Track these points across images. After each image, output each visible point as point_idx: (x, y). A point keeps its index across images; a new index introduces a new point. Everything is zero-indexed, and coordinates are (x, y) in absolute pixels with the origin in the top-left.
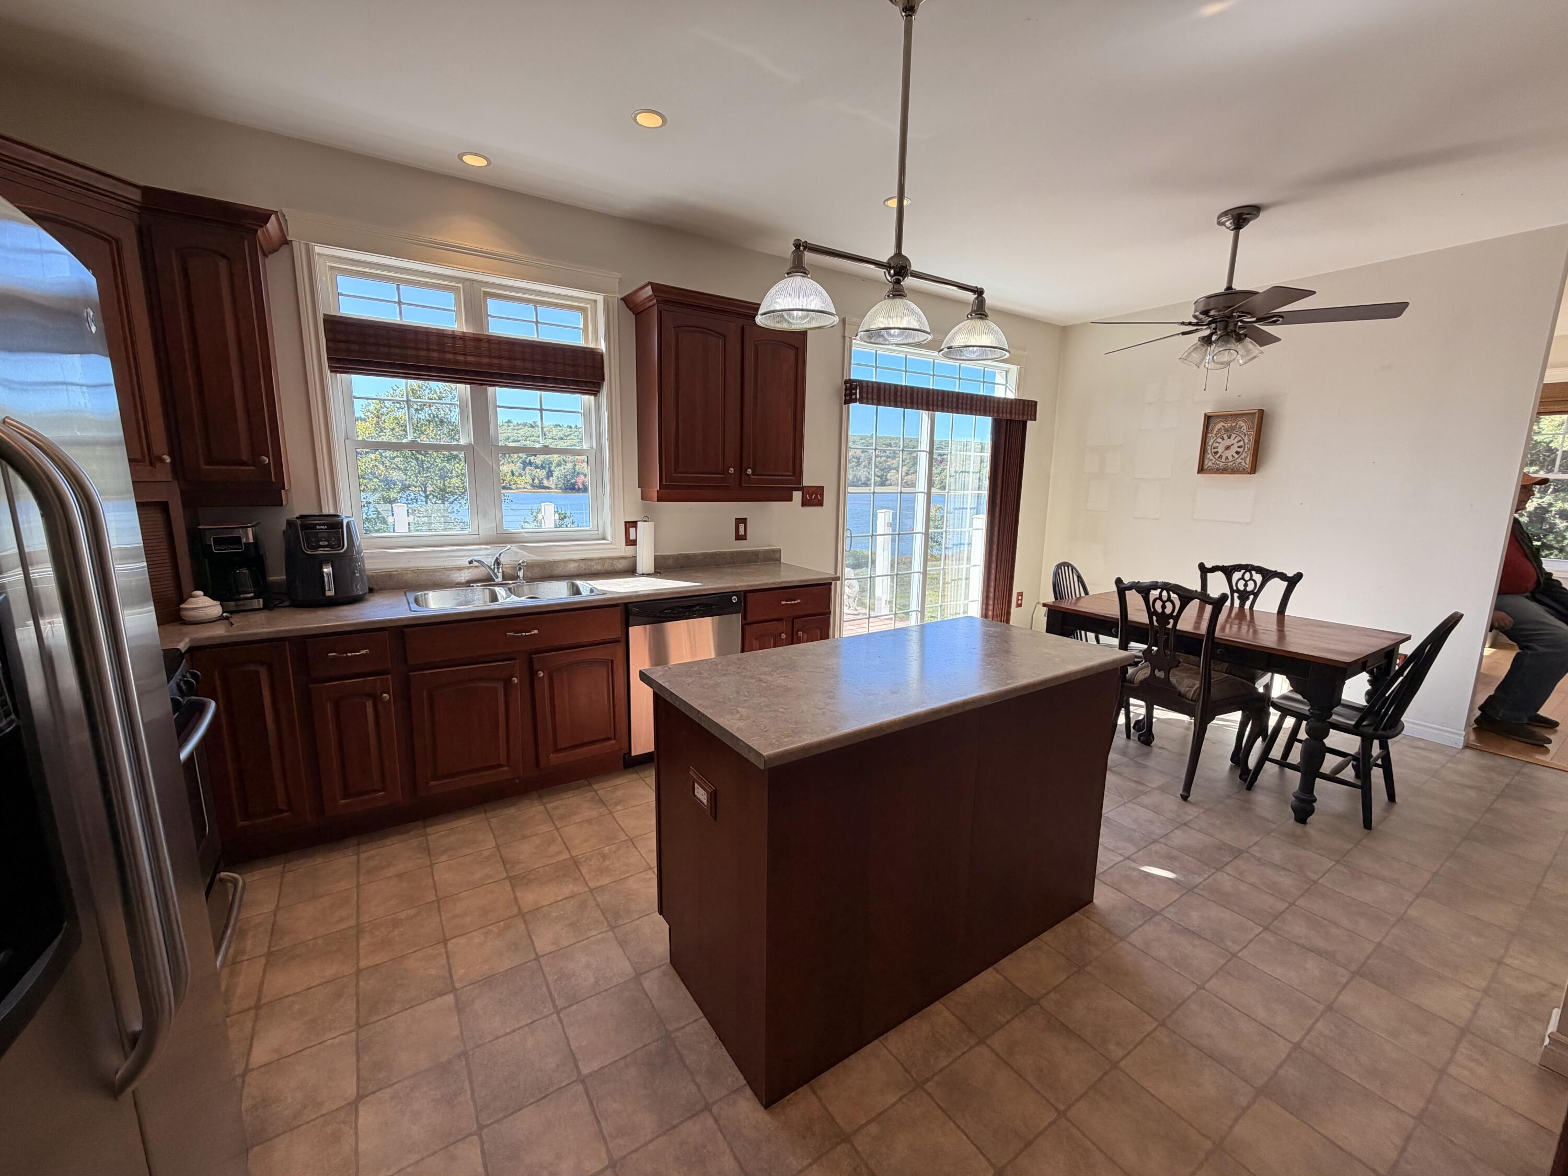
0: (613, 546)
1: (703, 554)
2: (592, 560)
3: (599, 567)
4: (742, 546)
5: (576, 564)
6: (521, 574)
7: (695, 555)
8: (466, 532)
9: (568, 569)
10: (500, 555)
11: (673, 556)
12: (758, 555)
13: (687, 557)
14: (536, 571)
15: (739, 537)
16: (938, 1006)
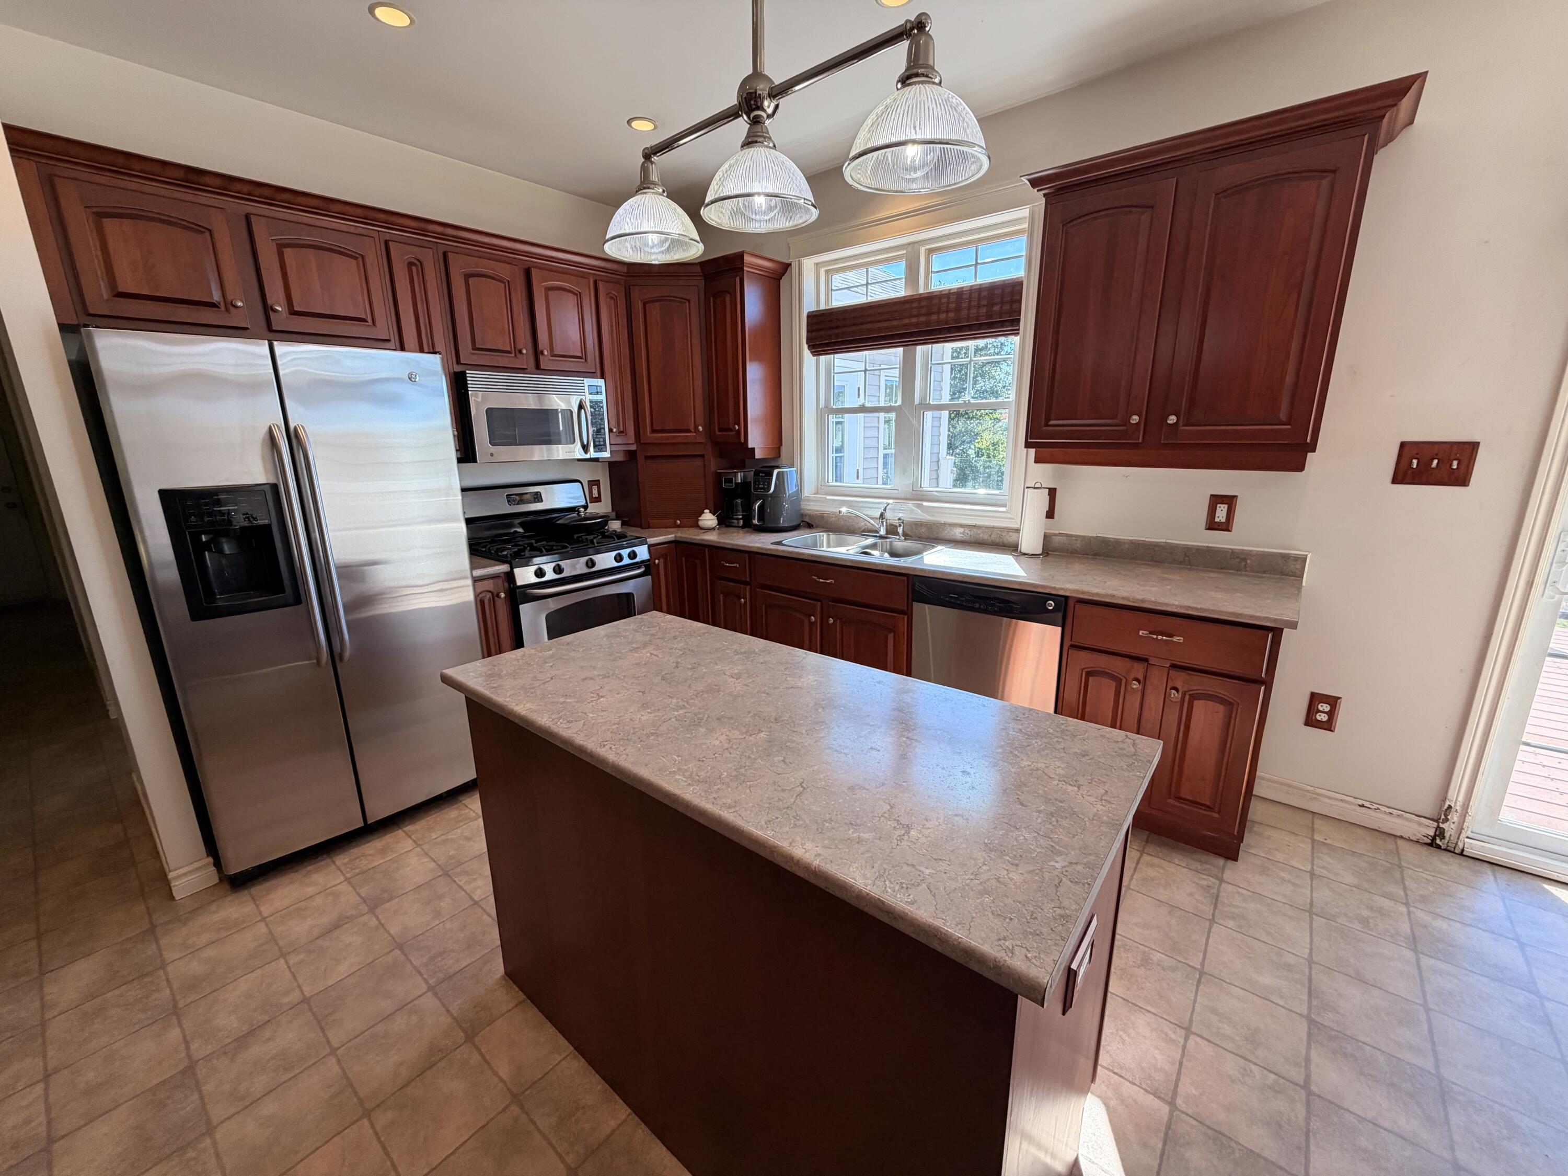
0: (1008, 515)
1: (1132, 542)
2: (979, 527)
3: (986, 537)
4: (1218, 540)
5: (962, 530)
6: (900, 530)
7: (1118, 542)
8: (888, 487)
9: (953, 533)
10: (885, 509)
11: (1084, 537)
12: (1245, 559)
13: (1105, 542)
14: (923, 530)
15: (1212, 525)
16: (623, 1111)
